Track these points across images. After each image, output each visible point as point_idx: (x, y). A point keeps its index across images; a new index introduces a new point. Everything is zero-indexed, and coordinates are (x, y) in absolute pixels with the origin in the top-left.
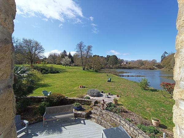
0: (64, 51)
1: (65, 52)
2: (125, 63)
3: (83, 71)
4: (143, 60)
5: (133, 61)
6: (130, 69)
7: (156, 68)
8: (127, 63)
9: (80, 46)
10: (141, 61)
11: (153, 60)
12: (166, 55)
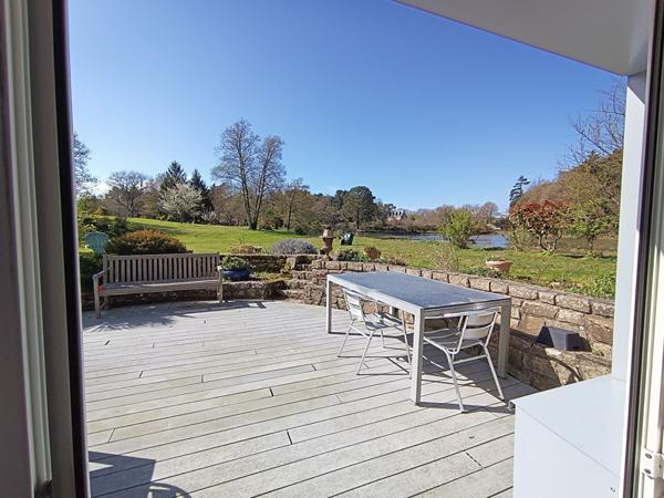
0: (174, 165)
1: (176, 168)
2: (399, 218)
3: (252, 232)
4: (456, 207)
5: (425, 211)
6: (416, 233)
7: (495, 228)
8: (404, 215)
9: (237, 138)
10: (451, 208)
11: (487, 205)
12: (525, 188)
